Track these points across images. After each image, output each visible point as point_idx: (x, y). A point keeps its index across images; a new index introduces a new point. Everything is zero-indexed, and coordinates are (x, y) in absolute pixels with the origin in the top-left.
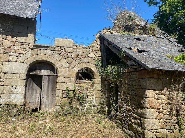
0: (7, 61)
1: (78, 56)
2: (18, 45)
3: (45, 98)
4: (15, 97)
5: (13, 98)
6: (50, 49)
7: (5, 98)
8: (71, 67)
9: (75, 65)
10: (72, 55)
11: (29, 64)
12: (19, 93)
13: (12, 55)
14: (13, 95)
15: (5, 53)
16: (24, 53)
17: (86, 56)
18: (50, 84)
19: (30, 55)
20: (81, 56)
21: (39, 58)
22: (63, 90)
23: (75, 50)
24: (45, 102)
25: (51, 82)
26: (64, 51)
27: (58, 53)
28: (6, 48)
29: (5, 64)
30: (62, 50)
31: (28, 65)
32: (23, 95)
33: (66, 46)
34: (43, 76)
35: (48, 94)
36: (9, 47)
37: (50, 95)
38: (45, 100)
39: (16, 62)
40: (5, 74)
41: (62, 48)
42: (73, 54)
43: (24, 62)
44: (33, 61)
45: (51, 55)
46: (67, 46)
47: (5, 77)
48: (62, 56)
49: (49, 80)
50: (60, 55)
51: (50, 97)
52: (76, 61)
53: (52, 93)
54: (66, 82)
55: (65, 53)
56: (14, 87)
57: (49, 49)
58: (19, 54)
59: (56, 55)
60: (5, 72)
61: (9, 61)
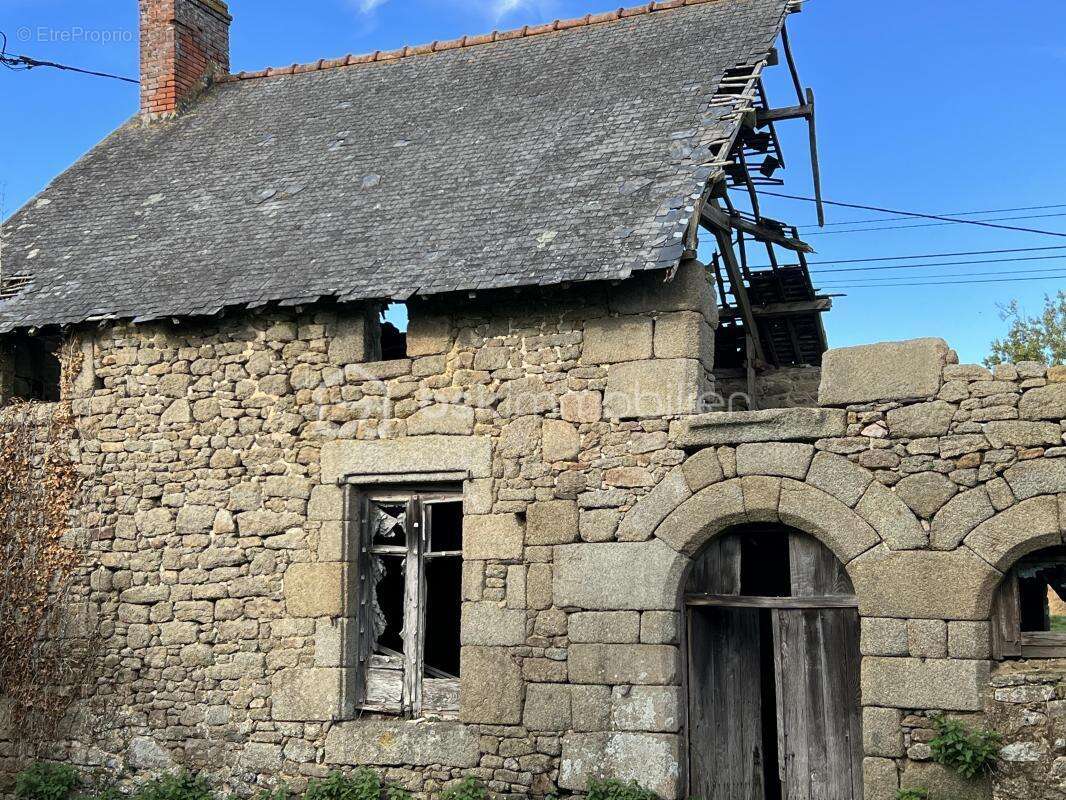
0: (572, 538)
1: (982, 451)
2: (612, 438)
3: (802, 759)
4: (628, 750)
5: (621, 757)
6: (794, 433)
7: (580, 755)
8: (945, 538)
9: (966, 522)
10: (937, 456)
11: (680, 545)
12: (648, 727)
13: (590, 502)
14: (618, 737)
15: (556, 498)
16: (648, 479)
17: (1046, 446)
18: (823, 667)
19: (680, 489)
20: (1008, 453)
21: (732, 501)
22: (905, 711)
23: (961, 414)
24: (804, 787)
25: (827, 652)
26: (881, 432)
27: (845, 455)
28: (557, 467)
29: (562, 562)
30: (866, 425)
31: (676, 554)
32: (668, 739)
33: (896, 395)
34: (775, 616)
35: (817, 735)
36: (575, 459)
37: (831, 740)
38: (802, 773)
39: (614, 539)
40: (569, 613)
41: (865, 416)
42: (948, 448)
43: (653, 536)
44: (700, 525)
45: (800, 474)
46: (904, 392)
47: (572, 636)
48: (873, 469)
49: (812, 641)
50: (856, 461)
51: (833, 757)
52: (975, 491)
53: (840, 731)
54: (914, 650)
55: (887, 443)
56: (618, 691)
57: (786, 436)
58: (624, 491)
59: (830, 467)
60: (566, 602)
61: (579, 539)
